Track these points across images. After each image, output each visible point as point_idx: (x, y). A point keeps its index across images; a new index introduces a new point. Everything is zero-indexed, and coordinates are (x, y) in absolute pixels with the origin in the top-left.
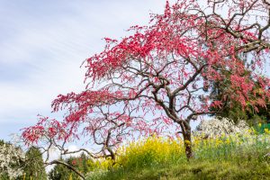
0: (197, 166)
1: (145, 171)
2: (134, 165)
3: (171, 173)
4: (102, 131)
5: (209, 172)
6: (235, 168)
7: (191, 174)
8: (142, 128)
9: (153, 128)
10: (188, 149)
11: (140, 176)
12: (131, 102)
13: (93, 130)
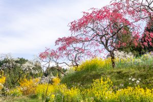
0: (119, 70)
1: (94, 72)
2: (88, 69)
3: (106, 73)
4: (71, 55)
5: (125, 73)
6: (138, 72)
7: (116, 74)
8: (89, 54)
9: (94, 54)
10: (113, 63)
11: (92, 74)
12: (85, 43)
13: (68, 54)
